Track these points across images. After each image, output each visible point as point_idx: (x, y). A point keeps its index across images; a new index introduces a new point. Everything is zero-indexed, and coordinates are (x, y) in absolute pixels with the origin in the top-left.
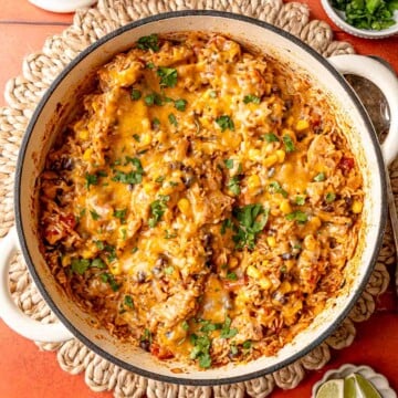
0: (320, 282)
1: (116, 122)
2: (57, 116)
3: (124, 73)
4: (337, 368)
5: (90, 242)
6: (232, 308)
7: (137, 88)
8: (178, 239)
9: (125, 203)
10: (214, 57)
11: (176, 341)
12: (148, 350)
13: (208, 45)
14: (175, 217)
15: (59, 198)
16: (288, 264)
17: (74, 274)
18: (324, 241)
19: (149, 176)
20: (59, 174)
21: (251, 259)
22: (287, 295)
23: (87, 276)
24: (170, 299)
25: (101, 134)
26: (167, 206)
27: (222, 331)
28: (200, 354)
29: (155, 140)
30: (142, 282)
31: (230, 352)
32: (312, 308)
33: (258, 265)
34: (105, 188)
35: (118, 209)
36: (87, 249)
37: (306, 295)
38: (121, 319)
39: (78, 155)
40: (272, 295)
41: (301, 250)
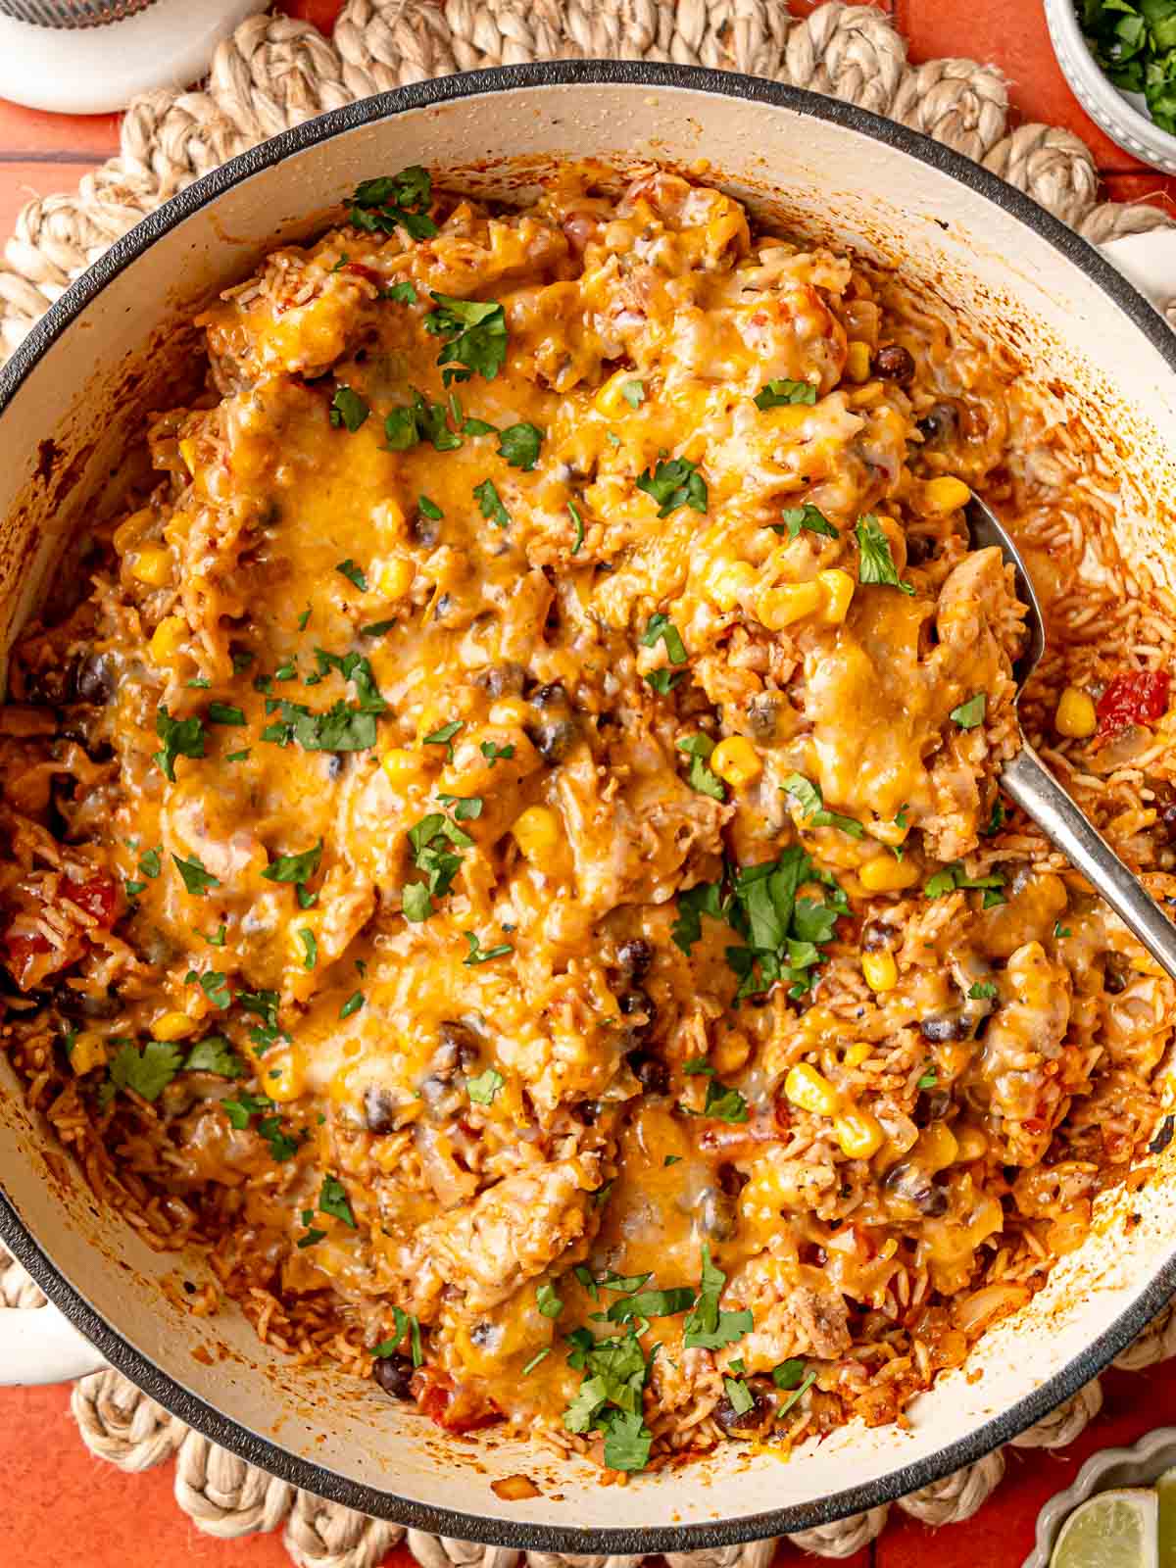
0: (1068, 1123)
1: (274, 515)
2: (46, 500)
3: (295, 316)
4: (1130, 1443)
5: (177, 977)
6: (731, 1231)
7: (351, 379)
8: (515, 962)
9: (312, 825)
10: (642, 249)
11: (514, 1361)
12: (404, 1393)
13: (621, 210)
14: (502, 879)
15: (62, 806)
16: (948, 1059)
17: (121, 1098)
18: (1082, 964)
19: (404, 721)
20: (61, 718)
21: (799, 1040)
22: (942, 1178)
23: (174, 1105)
24: (487, 1196)
25: (210, 561)
26: (475, 840)
27: (690, 1320)
28: (605, 1413)
29: (421, 583)
30: (381, 1130)
31: (724, 1403)
32: (1036, 1224)
33: (829, 1061)
34: (233, 768)
35: (288, 852)
36: (171, 1003)
37: (1011, 1173)
38: (305, 1268)
39: (133, 643)
40: (885, 1177)
41: (997, 1005)
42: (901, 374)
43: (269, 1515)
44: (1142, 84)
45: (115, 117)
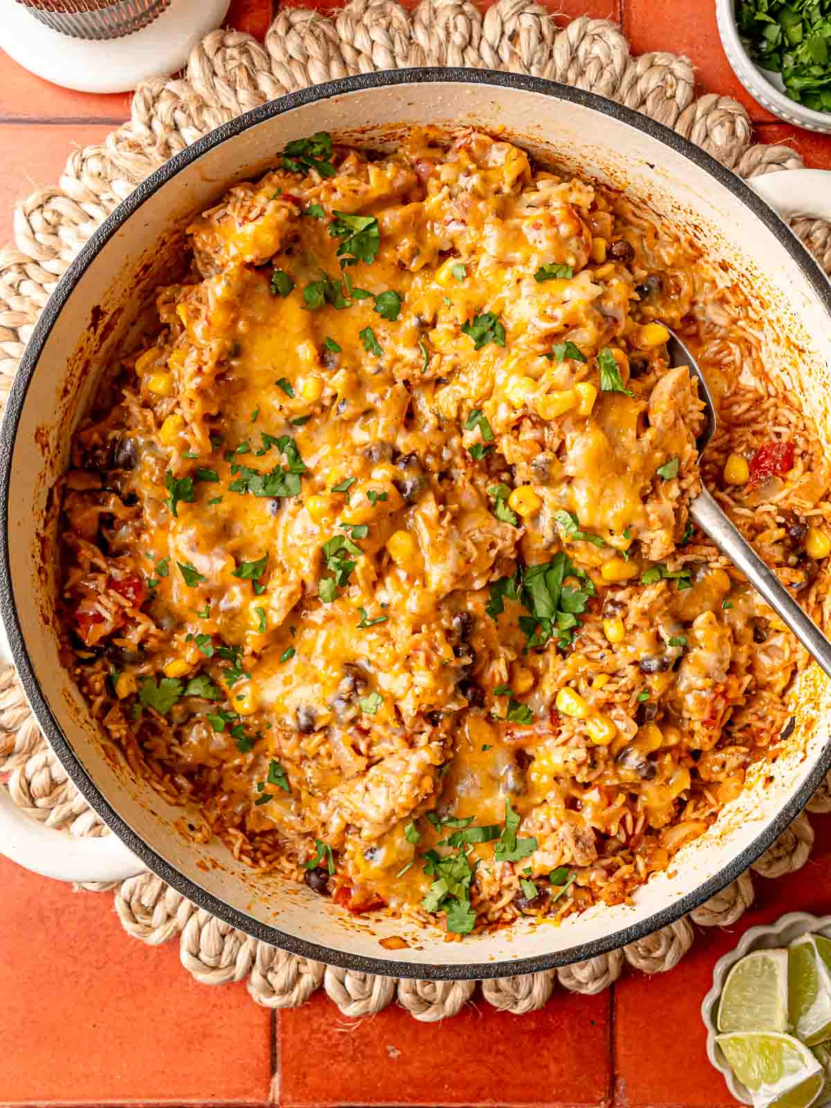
0: (731, 723)
1: (237, 351)
2: (94, 343)
3: (250, 228)
4: (771, 922)
5: (180, 638)
6: (523, 790)
7: (284, 266)
8: (388, 626)
9: (261, 543)
10: (463, 181)
11: (391, 870)
12: (324, 891)
13: (450, 156)
14: (380, 576)
15: (105, 534)
16: (656, 683)
17: (146, 713)
18: (740, 625)
19: (318, 478)
20: (104, 479)
21: (564, 673)
22: (653, 756)
23: (178, 717)
24: (373, 770)
25: (198, 380)
26: (364, 551)
27: (499, 845)
28: (448, 900)
29: (328, 392)
30: (308, 730)
31: (520, 894)
32: (711, 785)
33: (583, 686)
34: (212, 509)
35: (246, 559)
36: (176, 654)
37: (696, 755)
38: (260, 818)
39: (149, 432)
40: (617, 756)
41: (686, 650)
42: (626, 258)
43: (239, 971)
44: (780, 67)
45: (127, 95)
